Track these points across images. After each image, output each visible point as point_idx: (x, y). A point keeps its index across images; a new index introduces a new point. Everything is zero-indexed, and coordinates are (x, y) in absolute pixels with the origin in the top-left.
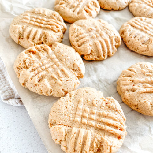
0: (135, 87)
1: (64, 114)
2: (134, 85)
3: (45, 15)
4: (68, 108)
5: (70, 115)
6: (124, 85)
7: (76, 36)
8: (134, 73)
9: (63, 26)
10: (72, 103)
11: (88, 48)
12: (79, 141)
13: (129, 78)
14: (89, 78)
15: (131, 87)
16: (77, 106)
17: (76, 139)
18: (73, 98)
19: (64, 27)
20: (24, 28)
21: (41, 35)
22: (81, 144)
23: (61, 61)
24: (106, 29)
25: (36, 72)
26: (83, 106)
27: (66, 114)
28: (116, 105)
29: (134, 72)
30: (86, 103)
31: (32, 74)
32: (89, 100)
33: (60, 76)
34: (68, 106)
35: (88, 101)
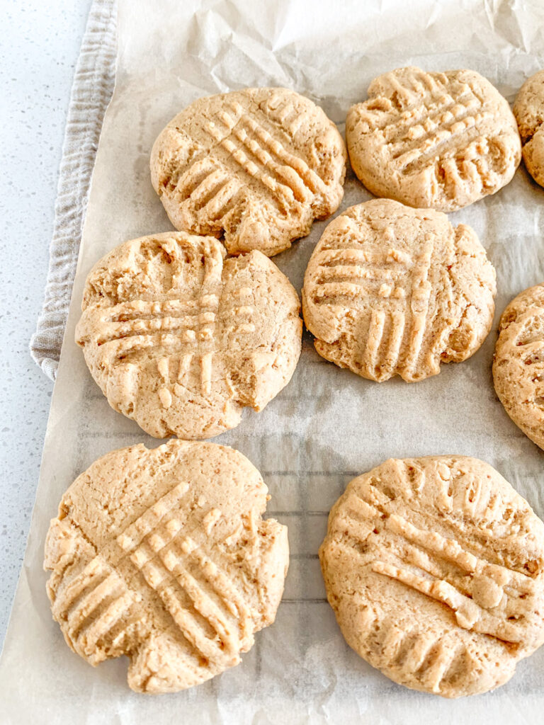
0: (375, 539)
1: (104, 503)
2: (376, 532)
3: (291, 134)
4: (128, 489)
5: (119, 515)
6: (350, 512)
7: (328, 259)
8: (409, 493)
9: (321, 199)
10: (151, 482)
11: (336, 323)
12: (82, 604)
13: (383, 499)
14: (284, 418)
15: (365, 532)
16: (156, 501)
17: (85, 591)
18: (167, 465)
19: (325, 201)
20: (195, 153)
21: (229, 201)
22: (85, 614)
23: (221, 325)
24: (449, 283)
25: (126, 327)
26: (173, 509)
27: (110, 507)
28: (262, 565)
29: (414, 487)
30: (188, 505)
31: (112, 329)
32: (202, 503)
33: (180, 376)
34: (133, 485)
35: (196, 500)
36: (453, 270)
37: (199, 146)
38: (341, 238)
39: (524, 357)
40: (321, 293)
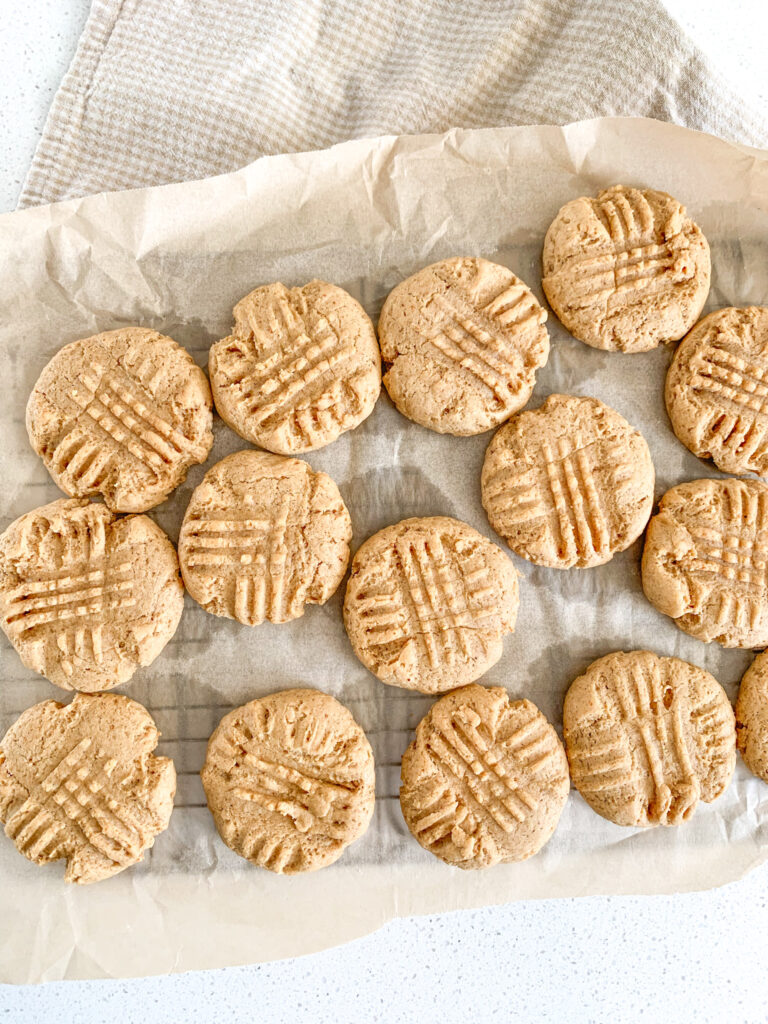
0: (237, 771)
1: (28, 758)
2: (237, 765)
3: (151, 393)
4: (45, 746)
5: (41, 766)
8: (261, 736)
9: (189, 456)
10: (62, 739)
12: (23, 833)
13: (242, 740)
14: (171, 661)
15: (229, 766)
16: (67, 754)
17: (24, 823)
18: (71, 724)
20: (64, 424)
21: (103, 470)
22: (26, 839)
23: (108, 598)
24: (302, 544)
25: (28, 607)
26: (81, 760)
27: (34, 761)
28: (150, 800)
29: (266, 730)
30: (91, 756)
31: (16, 610)
32: (102, 754)
33: (76, 650)
34: (49, 742)
35: (98, 752)
36: (306, 532)
37: (67, 418)
38: (206, 507)
39: (360, 611)
40: (191, 563)
